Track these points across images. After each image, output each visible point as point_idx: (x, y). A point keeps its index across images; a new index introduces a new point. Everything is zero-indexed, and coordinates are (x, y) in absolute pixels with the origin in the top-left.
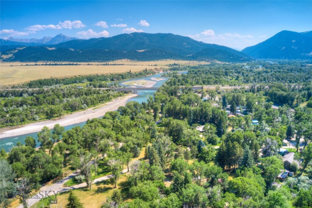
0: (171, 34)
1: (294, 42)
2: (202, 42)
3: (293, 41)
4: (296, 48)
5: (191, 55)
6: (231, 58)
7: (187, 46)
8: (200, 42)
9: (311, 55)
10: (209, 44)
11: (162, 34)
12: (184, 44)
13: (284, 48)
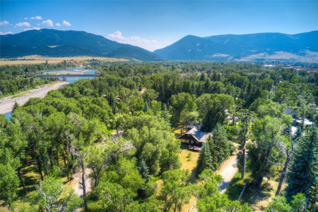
1: (199, 46)
3: (198, 45)
4: (200, 51)
6: (147, 57)
7: (102, 45)
8: (114, 41)
10: (123, 44)
12: (98, 42)
13: (190, 51)
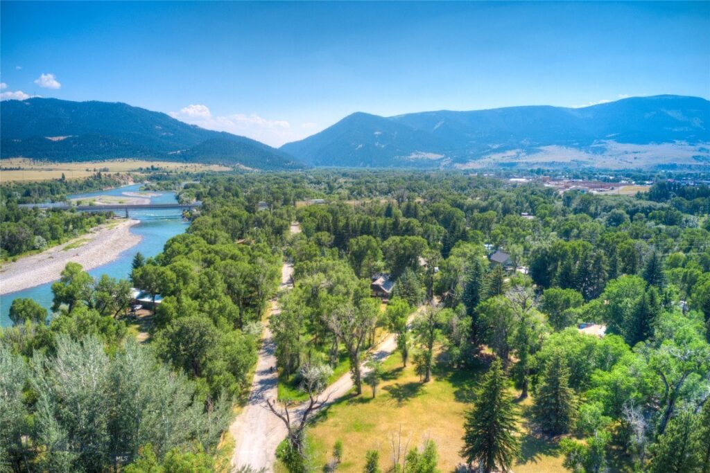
0: (124, 104)
1: (379, 135)
2: (196, 126)
3: (377, 133)
4: (383, 146)
5: (179, 152)
6: (267, 161)
7: (165, 134)
8: (192, 125)
9: (412, 159)
10: (212, 132)
11: (102, 103)
12: (157, 127)
13: (361, 146)
